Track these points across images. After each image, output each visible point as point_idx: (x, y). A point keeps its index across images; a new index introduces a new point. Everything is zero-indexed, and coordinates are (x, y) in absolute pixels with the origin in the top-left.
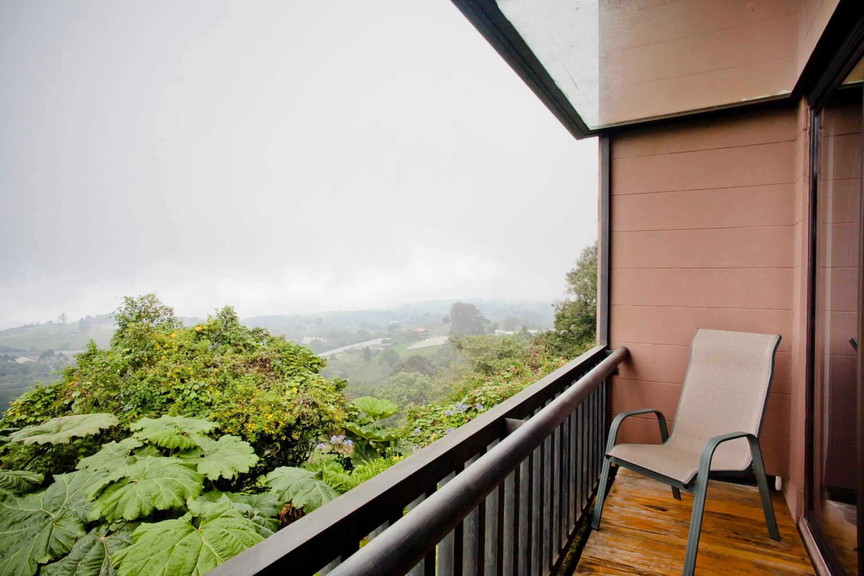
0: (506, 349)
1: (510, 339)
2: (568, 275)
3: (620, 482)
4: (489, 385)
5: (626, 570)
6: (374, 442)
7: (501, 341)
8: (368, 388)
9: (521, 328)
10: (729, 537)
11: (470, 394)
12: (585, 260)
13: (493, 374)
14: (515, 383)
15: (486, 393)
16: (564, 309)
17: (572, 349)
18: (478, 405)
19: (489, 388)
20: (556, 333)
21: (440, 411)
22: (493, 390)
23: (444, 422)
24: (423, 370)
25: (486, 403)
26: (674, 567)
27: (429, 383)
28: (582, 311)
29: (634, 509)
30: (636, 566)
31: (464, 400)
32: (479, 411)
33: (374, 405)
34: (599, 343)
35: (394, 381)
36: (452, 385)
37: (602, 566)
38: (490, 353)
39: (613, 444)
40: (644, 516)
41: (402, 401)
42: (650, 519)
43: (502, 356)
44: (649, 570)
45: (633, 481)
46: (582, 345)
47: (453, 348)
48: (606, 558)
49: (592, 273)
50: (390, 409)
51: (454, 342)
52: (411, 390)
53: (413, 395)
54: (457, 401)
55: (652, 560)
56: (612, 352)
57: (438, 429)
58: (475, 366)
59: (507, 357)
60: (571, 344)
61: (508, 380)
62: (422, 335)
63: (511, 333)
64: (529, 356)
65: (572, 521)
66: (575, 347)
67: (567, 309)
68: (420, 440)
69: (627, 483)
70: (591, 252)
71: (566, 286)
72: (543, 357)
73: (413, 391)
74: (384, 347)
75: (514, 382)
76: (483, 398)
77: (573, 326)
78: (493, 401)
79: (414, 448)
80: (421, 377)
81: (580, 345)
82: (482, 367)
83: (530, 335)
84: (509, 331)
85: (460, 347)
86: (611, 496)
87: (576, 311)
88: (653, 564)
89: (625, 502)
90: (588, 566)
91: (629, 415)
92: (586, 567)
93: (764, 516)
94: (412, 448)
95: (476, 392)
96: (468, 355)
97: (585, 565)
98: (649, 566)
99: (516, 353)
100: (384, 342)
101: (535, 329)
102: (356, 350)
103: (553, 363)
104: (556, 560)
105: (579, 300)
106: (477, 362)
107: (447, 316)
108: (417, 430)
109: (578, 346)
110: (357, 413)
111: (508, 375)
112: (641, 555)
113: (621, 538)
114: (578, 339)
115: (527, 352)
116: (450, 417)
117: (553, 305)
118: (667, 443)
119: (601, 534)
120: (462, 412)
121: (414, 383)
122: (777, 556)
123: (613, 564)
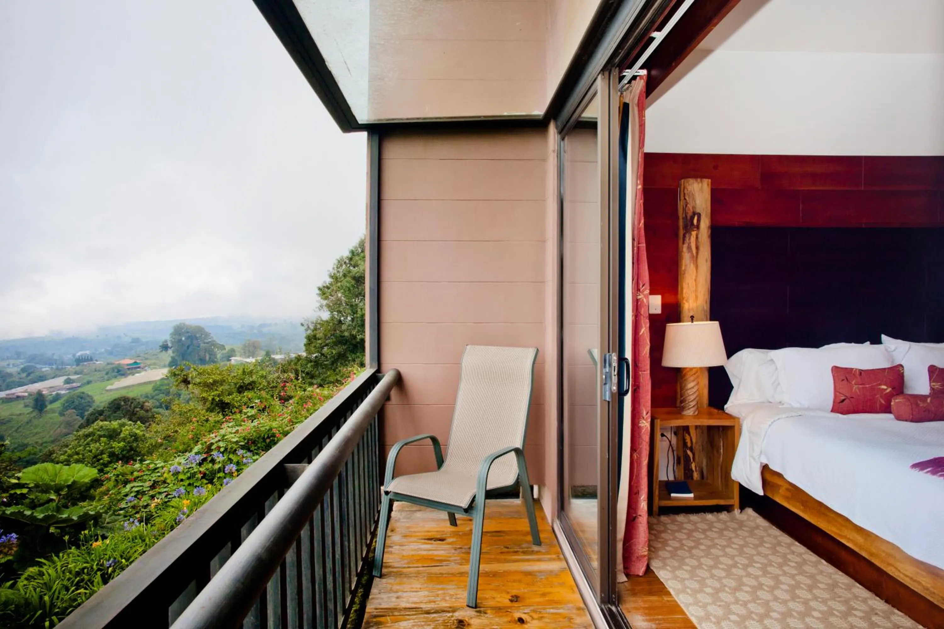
0: (248, 380)
1: (252, 368)
2: (320, 289)
3: (397, 519)
4: (228, 427)
5: (414, 613)
6: (56, 528)
7: (240, 372)
8: (41, 451)
9: (264, 353)
10: (501, 553)
11: (204, 440)
12: (338, 272)
13: (231, 412)
14: (262, 422)
15: (226, 437)
16: (315, 329)
17: (326, 375)
18: (214, 453)
19: (229, 430)
20: (306, 357)
21: (163, 467)
22: (235, 433)
23: (168, 481)
24: (133, 416)
25: (226, 449)
26: (458, 596)
27: (141, 433)
28: (335, 331)
29: (414, 546)
30: (423, 606)
31: (196, 449)
32: (218, 461)
33: (56, 475)
34: (369, 367)
35: (87, 436)
36: (176, 432)
37: (389, 616)
38: (226, 387)
39: (391, 478)
40: (425, 550)
41: (101, 461)
42: (431, 553)
43: (241, 389)
44: (436, 606)
45: (409, 516)
46: (337, 370)
47: (175, 384)
48: (392, 605)
49: (347, 287)
50: (84, 476)
51: (178, 375)
52: (115, 444)
53: (117, 451)
54: (186, 452)
55: (438, 595)
56: (383, 376)
57: (160, 493)
58: (208, 404)
59: (249, 389)
60: (324, 370)
61: (252, 418)
62: (129, 369)
63: (252, 360)
64: (276, 387)
65: (354, 573)
66: (329, 373)
67: (319, 329)
68: (134, 512)
69: (404, 518)
70: (345, 263)
71: (317, 301)
72: (295, 386)
73: (117, 446)
74: (69, 389)
75: (260, 419)
76: (221, 444)
77: (326, 349)
78: (235, 446)
79: (126, 524)
80: (130, 425)
81: (334, 370)
82: (217, 405)
83: (275, 362)
84: (248, 357)
85: (186, 382)
86: (389, 536)
87: (329, 331)
88: (439, 599)
89: (404, 540)
90: (374, 620)
91: (406, 444)
92: (372, 622)
93: (528, 525)
94: (123, 526)
95: (212, 438)
96: (197, 391)
97: (371, 620)
98: (434, 602)
99: (260, 384)
100: (68, 381)
101: (281, 354)
102: (18, 397)
103: (307, 393)
104: (341, 623)
105: (332, 318)
106: (210, 399)
107: (166, 341)
108: (128, 498)
109: (332, 371)
110: (25, 491)
111: (252, 412)
112: (426, 593)
113: (405, 580)
114: (333, 363)
115: (273, 382)
116: (177, 473)
117: (302, 325)
118: (443, 468)
119: (384, 580)
120: (194, 465)
121: (119, 434)
122: (539, 560)
123: (400, 610)
